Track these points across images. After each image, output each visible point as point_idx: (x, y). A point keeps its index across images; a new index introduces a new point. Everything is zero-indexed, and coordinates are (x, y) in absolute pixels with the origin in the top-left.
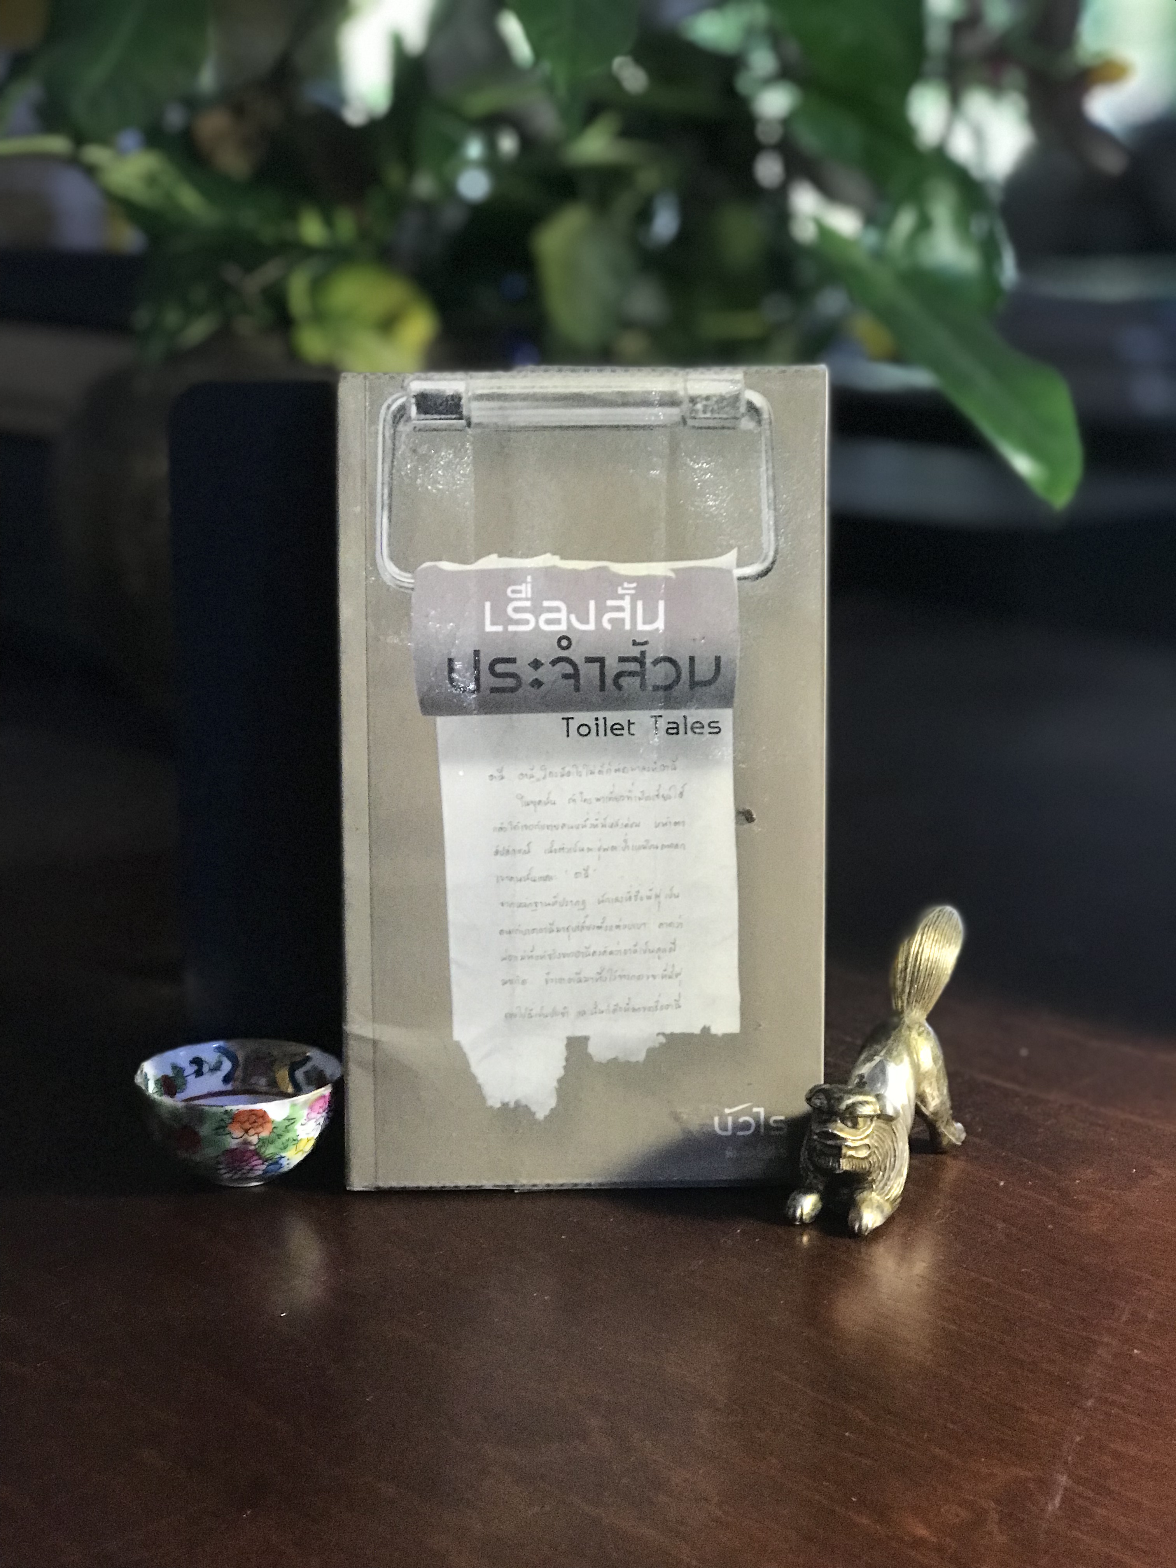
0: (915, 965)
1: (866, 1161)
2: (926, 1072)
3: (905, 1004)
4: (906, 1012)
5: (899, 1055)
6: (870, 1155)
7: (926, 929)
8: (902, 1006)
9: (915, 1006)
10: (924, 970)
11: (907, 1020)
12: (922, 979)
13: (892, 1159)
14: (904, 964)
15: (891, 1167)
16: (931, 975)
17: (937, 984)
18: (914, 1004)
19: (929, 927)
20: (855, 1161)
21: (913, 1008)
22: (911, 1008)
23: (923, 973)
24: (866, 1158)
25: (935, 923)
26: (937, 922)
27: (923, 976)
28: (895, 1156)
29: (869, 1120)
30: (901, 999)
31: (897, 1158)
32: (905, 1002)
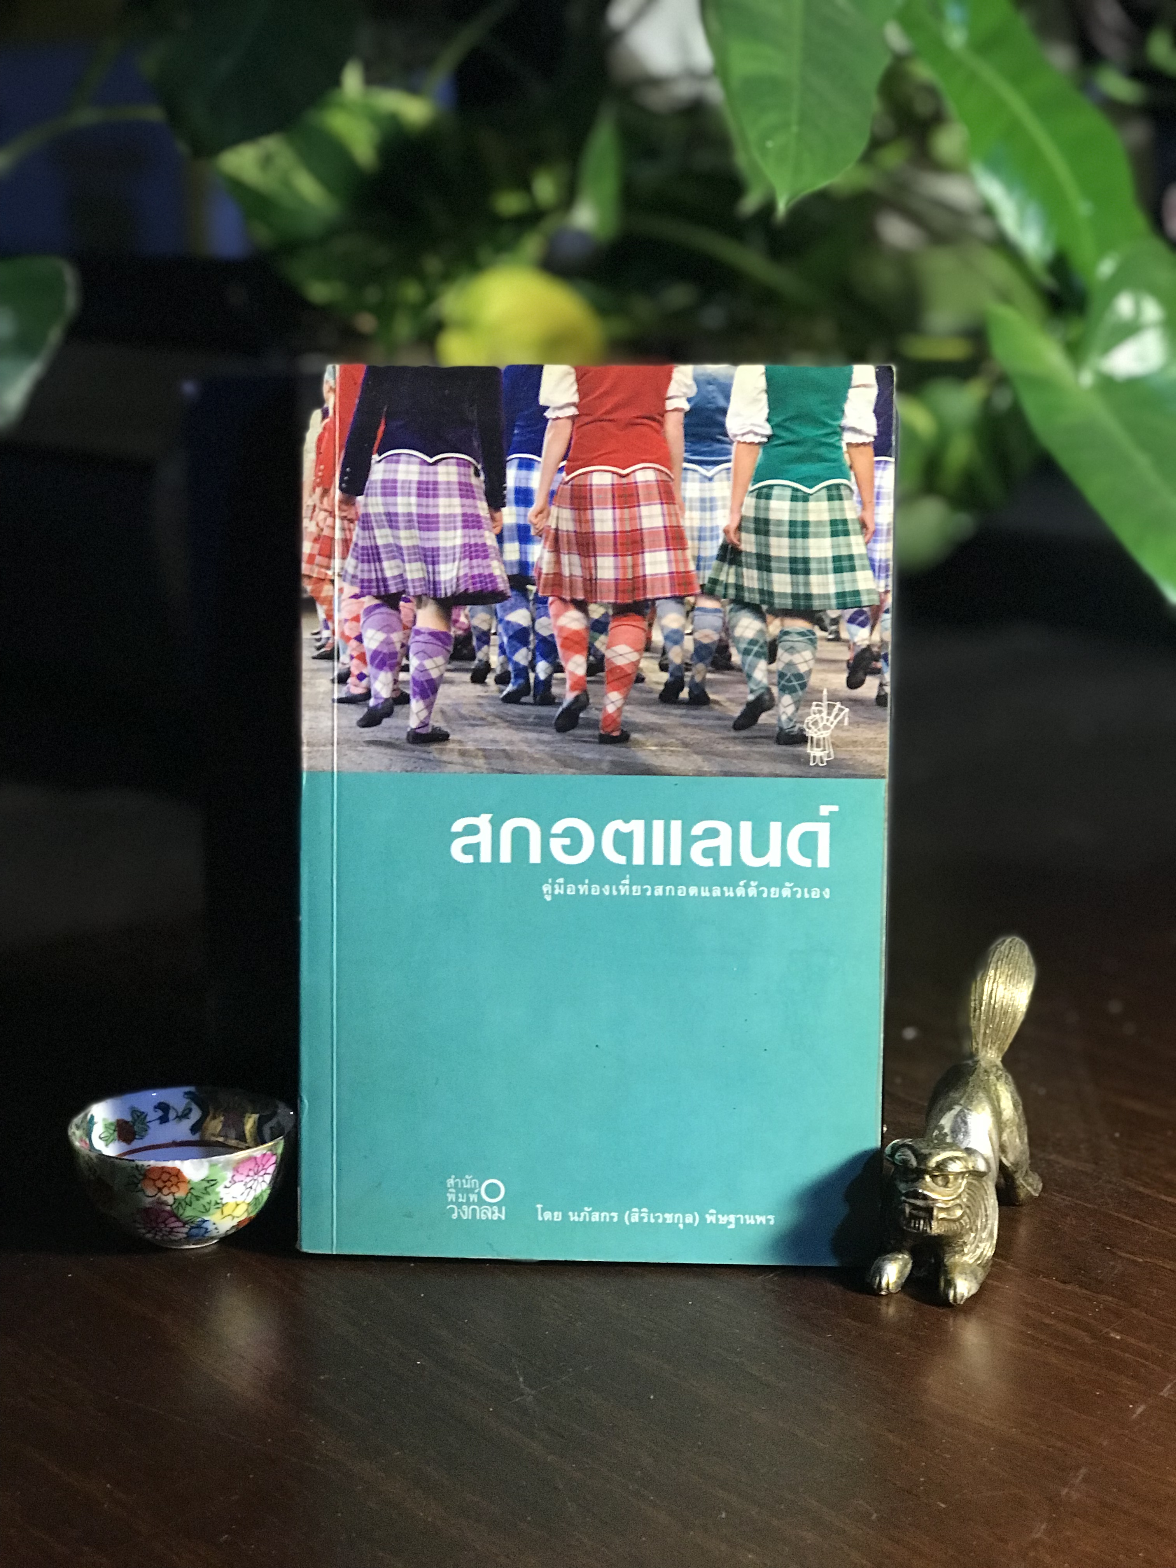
0: (990, 1003)
1: (957, 1224)
2: (1008, 1120)
3: (980, 1046)
4: (982, 1054)
5: (980, 1102)
6: (962, 1216)
7: (1000, 963)
8: (977, 1049)
9: (991, 1048)
10: (1000, 1008)
11: (983, 1063)
12: (997, 1019)
13: (984, 1220)
14: (977, 1002)
15: (983, 1227)
16: (1006, 1013)
17: (1013, 1023)
18: (989, 1046)
19: (1002, 960)
20: (946, 1224)
21: (988, 1050)
22: (986, 1051)
23: (998, 1011)
24: (958, 1220)
25: (1007, 957)
26: (1010, 955)
27: (998, 1015)
28: (986, 1216)
29: (960, 1177)
30: (976, 1041)
31: (989, 1218)
32: (980, 1043)
